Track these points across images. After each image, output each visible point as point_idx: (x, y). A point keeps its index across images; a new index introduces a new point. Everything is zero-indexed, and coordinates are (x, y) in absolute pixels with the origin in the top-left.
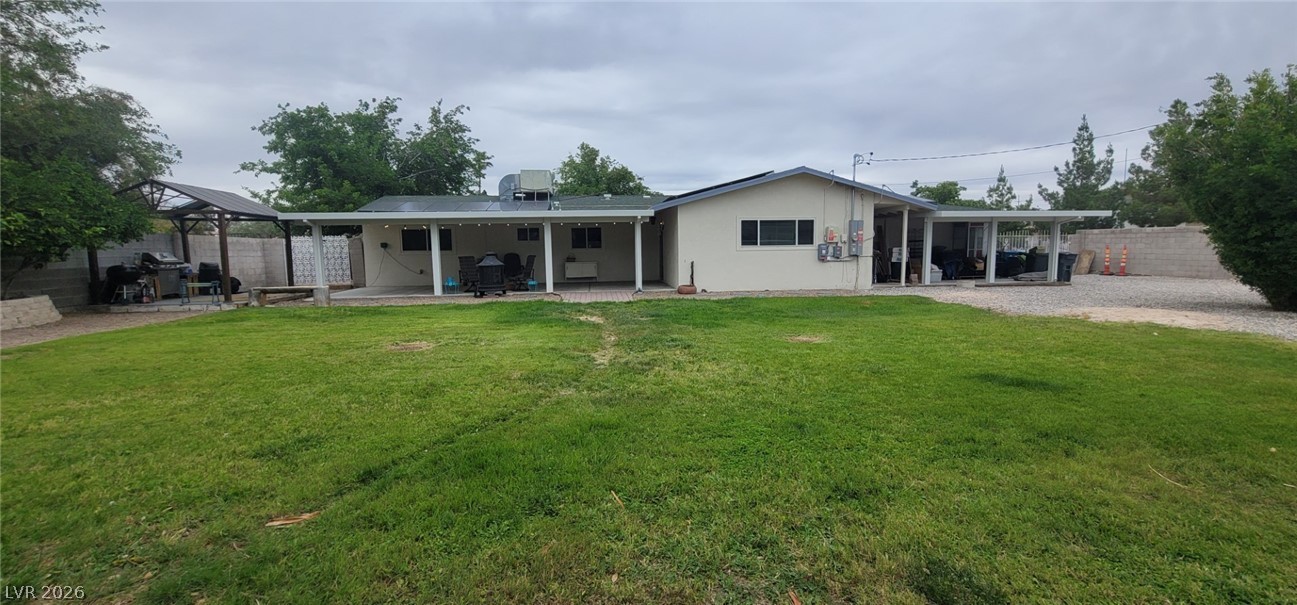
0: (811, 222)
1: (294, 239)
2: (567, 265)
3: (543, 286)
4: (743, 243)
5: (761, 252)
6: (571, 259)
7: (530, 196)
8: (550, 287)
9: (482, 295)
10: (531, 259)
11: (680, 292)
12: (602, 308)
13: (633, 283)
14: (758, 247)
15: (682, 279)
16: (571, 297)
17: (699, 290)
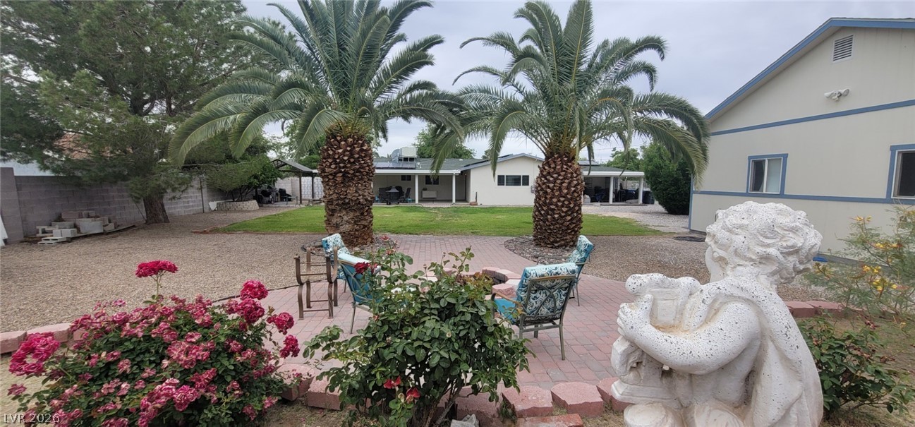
0: (528, 176)
1: (302, 178)
2: (423, 192)
3: (414, 201)
4: (499, 185)
5: (505, 188)
6: (425, 189)
7: (406, 159)
8: (417, 201)
9: (390, 204)
10: (409, 190)
11: (471, 204)
12: (439, 209)
13: (451, 201)
14: (505, 186)
15: (472, 199)
16: (425, 205)
17: (479, 204)
